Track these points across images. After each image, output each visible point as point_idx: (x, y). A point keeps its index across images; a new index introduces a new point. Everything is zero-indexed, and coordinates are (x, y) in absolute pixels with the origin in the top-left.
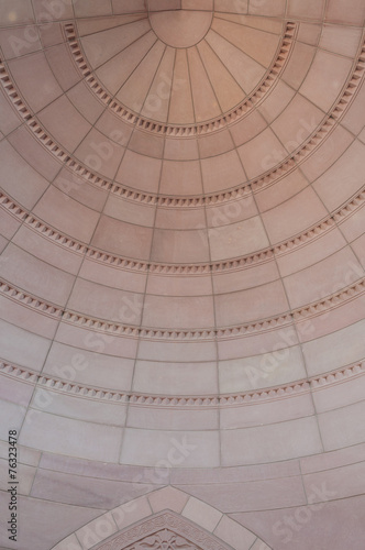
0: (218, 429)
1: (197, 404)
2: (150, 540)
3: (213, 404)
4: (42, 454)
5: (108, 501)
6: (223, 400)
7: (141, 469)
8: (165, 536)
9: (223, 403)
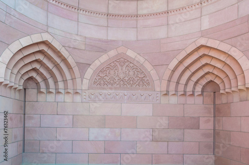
0: (137, 28)
1: (130, 18)
2: (118, 61)
3: (135, 18)
4: (85, 37)
5: (106, 50)
6: (138, 17)
7: (114, 41)
8: (122, 59)
9: (139, 18)
